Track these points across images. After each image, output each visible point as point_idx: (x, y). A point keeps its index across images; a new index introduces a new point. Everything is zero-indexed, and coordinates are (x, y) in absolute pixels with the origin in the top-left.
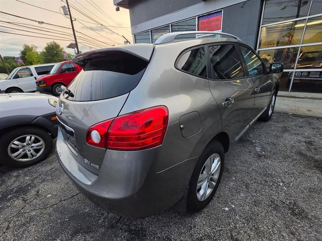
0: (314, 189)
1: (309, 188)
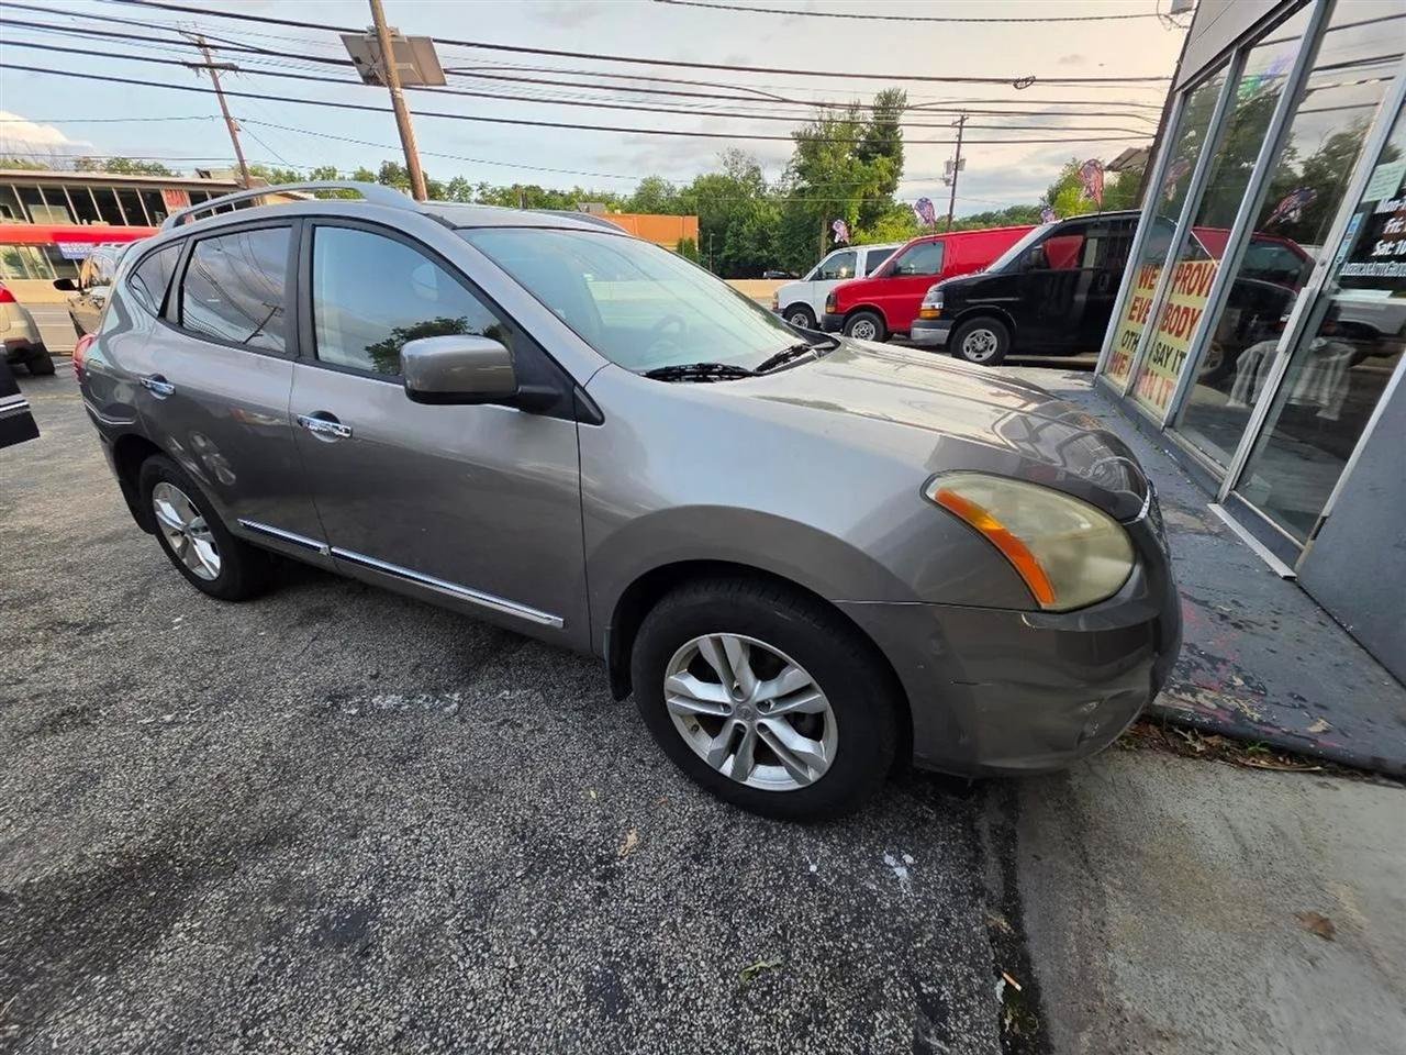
0: (84, 791)
1: (99, 778)
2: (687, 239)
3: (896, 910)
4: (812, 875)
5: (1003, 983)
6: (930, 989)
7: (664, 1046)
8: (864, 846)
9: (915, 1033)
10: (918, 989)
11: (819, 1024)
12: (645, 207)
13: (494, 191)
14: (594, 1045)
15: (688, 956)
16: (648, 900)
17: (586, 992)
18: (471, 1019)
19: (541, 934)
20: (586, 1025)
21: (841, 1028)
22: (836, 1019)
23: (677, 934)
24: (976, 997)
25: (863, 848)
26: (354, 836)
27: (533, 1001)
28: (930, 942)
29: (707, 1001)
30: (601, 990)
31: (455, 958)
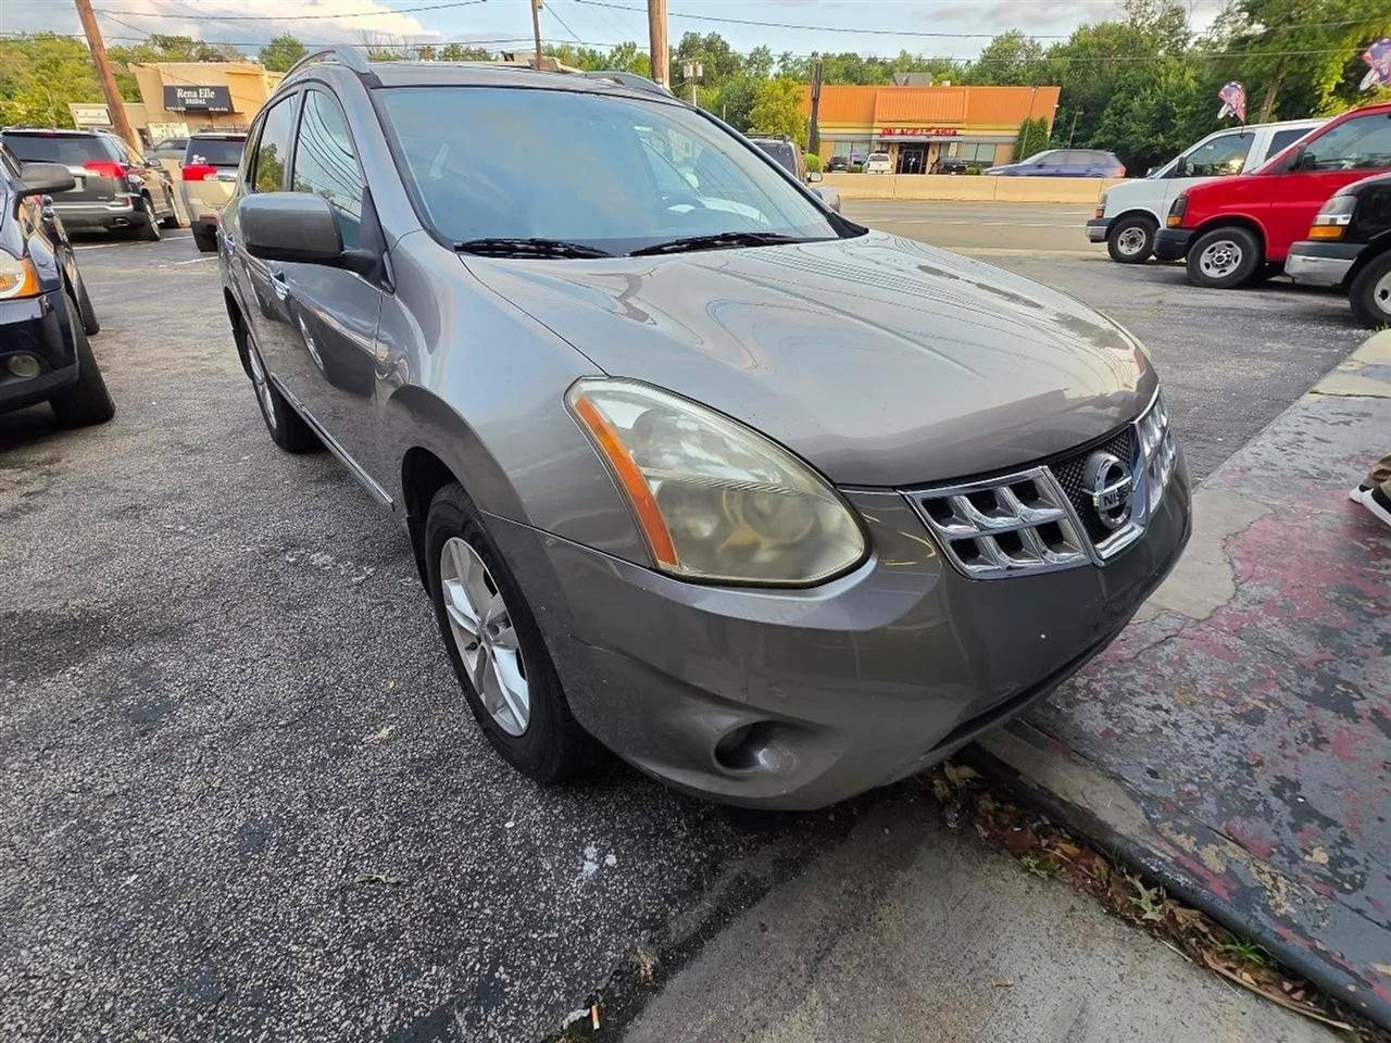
2: (1036, 119)
3: (549, 897)
4: (503, 831)
5: (585, 1013)
6: (504, 976)
7: (254, 895)
8: (579, 828)
9: (451, 1001)
10: (494, 969)
11: (380, 946)
12: (990, 76)
13: (798, 62)
14: (210, 867)
15: (335, 842)
16: (349, 785)
17: (241, 829)
18: (159, 807)
19: (253, 773)
20: (219, 850)
21: (393, 960)
22: (397, 950)
23: (345, 821)
24: (542, 1008)
25: (575, 830)
26: (210, 652)
27: (203, 816)
28: (550, 939)
29: (314, 881)
30: (254, 832)
31: (188, 762)
